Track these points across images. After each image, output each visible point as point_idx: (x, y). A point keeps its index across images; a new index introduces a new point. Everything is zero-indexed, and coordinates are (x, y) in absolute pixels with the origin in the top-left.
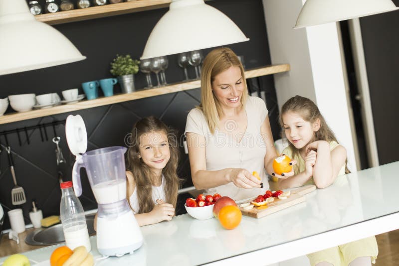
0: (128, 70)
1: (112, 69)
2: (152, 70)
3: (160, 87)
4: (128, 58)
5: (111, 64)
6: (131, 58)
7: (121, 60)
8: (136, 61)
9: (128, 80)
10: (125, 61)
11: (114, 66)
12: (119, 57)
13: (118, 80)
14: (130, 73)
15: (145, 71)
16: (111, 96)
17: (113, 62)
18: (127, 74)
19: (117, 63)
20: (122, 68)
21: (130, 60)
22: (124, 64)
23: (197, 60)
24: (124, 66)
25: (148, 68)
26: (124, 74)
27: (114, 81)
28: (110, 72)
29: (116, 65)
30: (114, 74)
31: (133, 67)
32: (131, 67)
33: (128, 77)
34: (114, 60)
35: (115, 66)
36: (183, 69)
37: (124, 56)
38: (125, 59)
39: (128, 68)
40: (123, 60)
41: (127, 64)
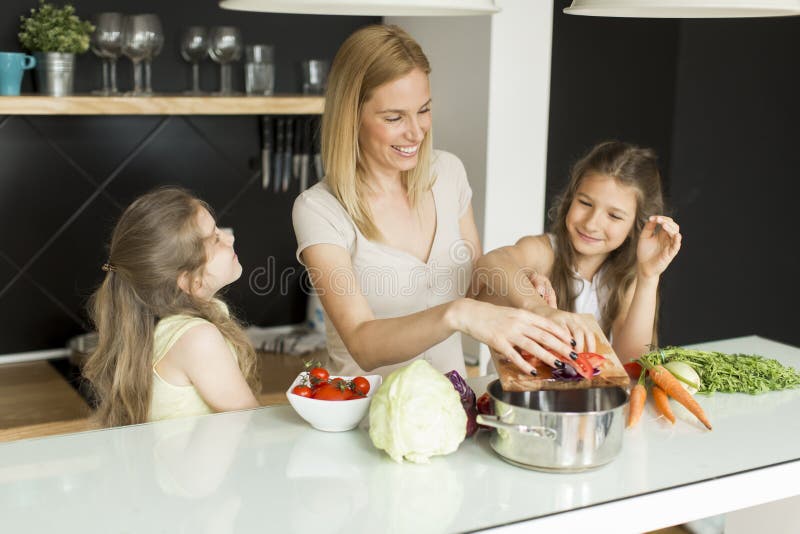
0: (66, 40)
1: (24, 31)
2: (123, 52)
3: (137, 96)
4: (68, 13)
5: (22, 18)
6: (75, 14)
7: (50, 14)
8: (88, 23)
9: (59, 66)
10: (61, 19)
11: (31, 25)
12: (46, 7)
13: (37, 59)
14: (68, 51)
15: (105, 53)
16: (14, 96)
17: (29, 15)
18: (61, 49)
19: (41, 21)
20: (51, 33)
21: (74, 18)
22: (56, 24)
23: (227, 52)
24: (57, 29)
25: (114, 47)
26: (55, 49)
27: (27, 61)
28: (17, 38)
29: (37, 23)
30: (27, 44)
31: (80, 37)
32: (74, 35)
33: (62, 58)
34: (33, 11)
35: (33, 26)
36: (189, 65)
37: (61, 6)
38: (60, 12)
39: (66, 36)
40: (57, 16)
41: (66, 26)
